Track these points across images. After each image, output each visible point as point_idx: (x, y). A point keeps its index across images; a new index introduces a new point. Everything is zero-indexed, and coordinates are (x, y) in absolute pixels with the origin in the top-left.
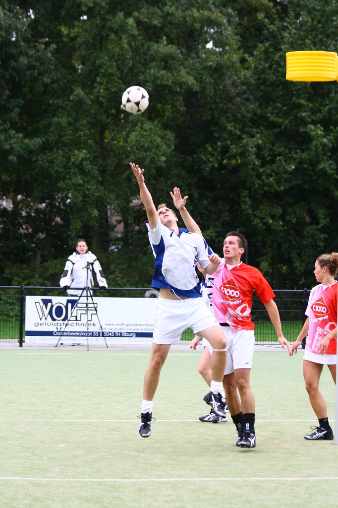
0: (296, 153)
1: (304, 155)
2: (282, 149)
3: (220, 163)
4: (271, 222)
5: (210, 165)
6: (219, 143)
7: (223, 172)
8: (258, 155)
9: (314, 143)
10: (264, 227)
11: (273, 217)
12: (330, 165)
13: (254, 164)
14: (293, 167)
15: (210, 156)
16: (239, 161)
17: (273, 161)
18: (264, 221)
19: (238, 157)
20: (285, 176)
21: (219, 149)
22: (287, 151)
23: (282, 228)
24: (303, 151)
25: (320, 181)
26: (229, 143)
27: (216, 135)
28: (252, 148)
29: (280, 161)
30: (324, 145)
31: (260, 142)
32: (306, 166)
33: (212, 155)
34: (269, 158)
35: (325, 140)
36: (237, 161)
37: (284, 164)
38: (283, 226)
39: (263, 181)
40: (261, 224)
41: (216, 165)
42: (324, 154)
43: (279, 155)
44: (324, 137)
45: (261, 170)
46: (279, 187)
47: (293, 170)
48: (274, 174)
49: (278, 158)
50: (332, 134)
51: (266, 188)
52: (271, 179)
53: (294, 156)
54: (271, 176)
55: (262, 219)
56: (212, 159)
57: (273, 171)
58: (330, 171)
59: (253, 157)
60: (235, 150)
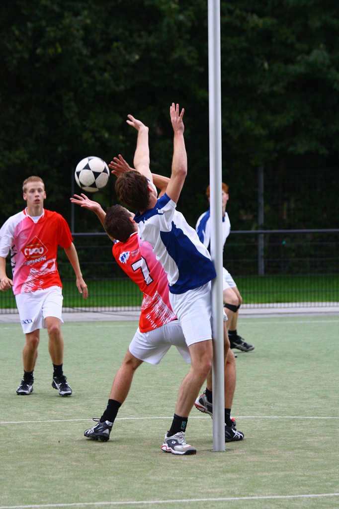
0: (140, 36)
1: (152, 40)
2: (120, 31)
3: (32, 53)
4: (107, 135)
5: (18, 55)
6: (29, 25)
7: (37, 65)
8: (86, 41)
9: (166, 21)
10: (98, 144)
11: (109, 129)
12: (190, 52)
13: (81, 54)
14: (137, 57)
15: (17, 44)
16: (59, 50)
17: (107, 49)
18: (97, 135)
19: (58, 45)
20: (125, 70)
21: (30, 33)
22: (127, 33)
23: (123, 145)
24: (150, 33)
25: (175, 76)
26: (44, 23)
27: (25, 12)
28: (78, 30)
29: (118, 48)
30: (180, 25)
31: (88, 21)
32: (154, 55)
33: (21, 42)
34: (101, 45)
35: (181, 17)
36: (56, 49)
37: (124, 52)
38: (124, 142)
39: (94, 78)
40: (93, 140)
41: (26, 56)
42: (181, 37)
43: (117, 39)
44: (180, 12)
45: (91, 62)
46: (118, 85)
47: (138, 61)
48: (109, 67)
49: (115, 44)
50: (191, 8)
51: (98, 88)
52: (106, 75)
53: (138, 40)
54: (105, 70)
55: (93, 132)
56: (20, 48)
57: (108, 63)
58: (189, 62)
59: (79, 44)
60: (52, 34)
